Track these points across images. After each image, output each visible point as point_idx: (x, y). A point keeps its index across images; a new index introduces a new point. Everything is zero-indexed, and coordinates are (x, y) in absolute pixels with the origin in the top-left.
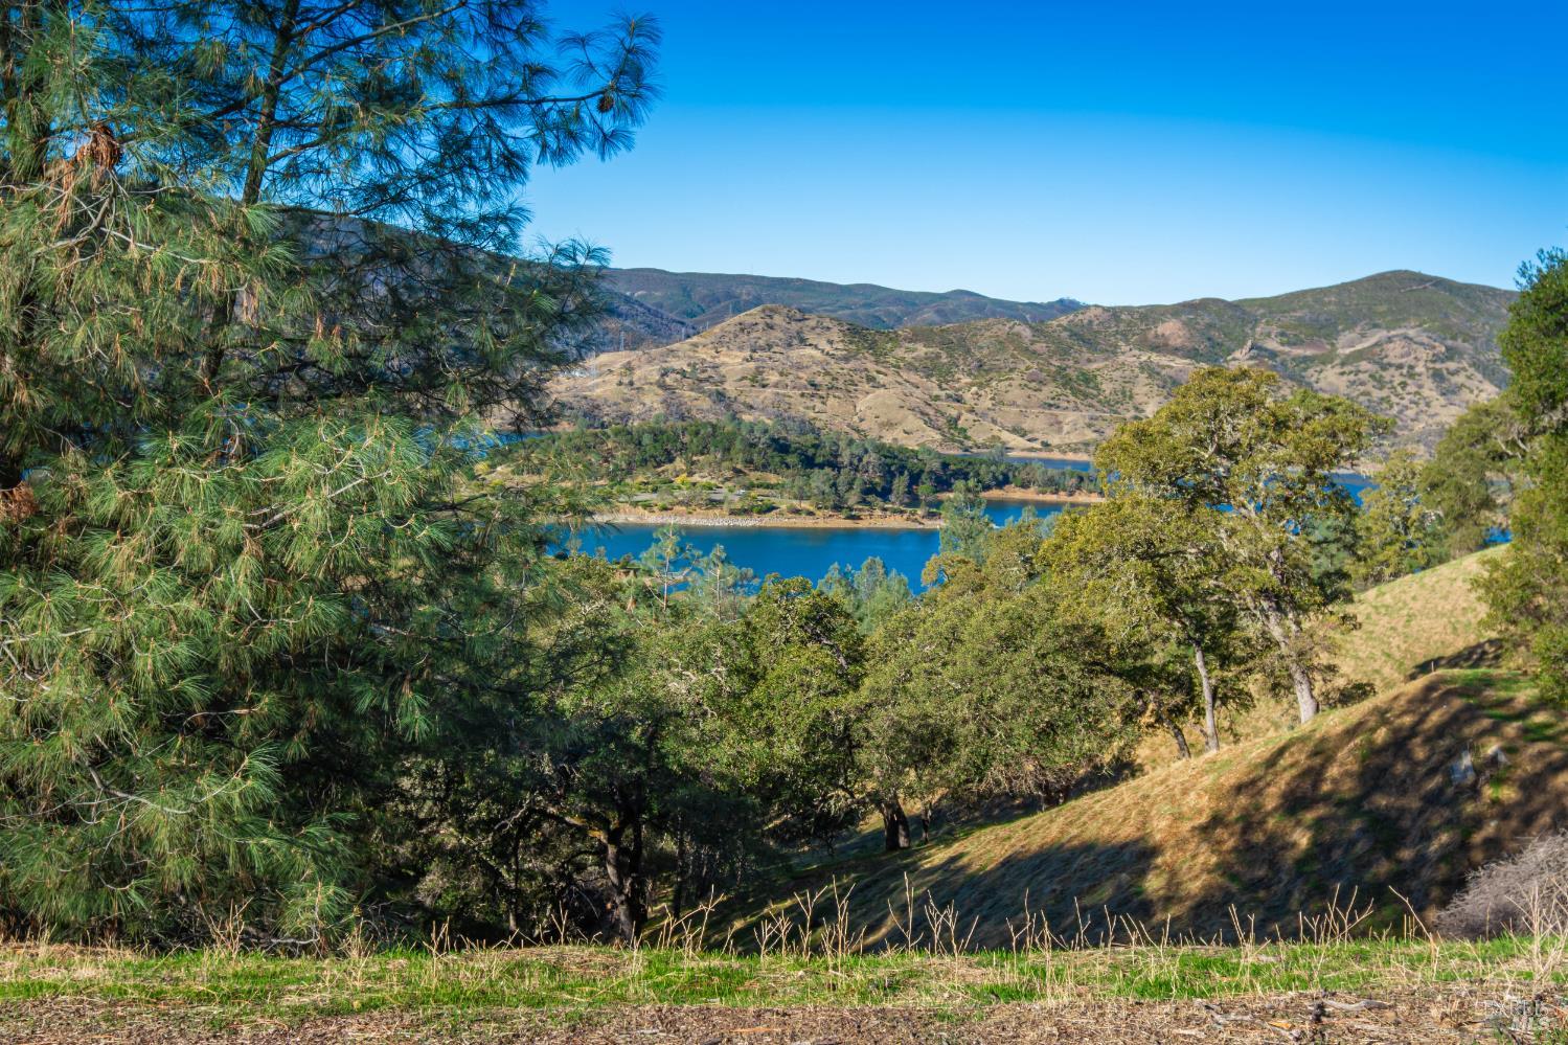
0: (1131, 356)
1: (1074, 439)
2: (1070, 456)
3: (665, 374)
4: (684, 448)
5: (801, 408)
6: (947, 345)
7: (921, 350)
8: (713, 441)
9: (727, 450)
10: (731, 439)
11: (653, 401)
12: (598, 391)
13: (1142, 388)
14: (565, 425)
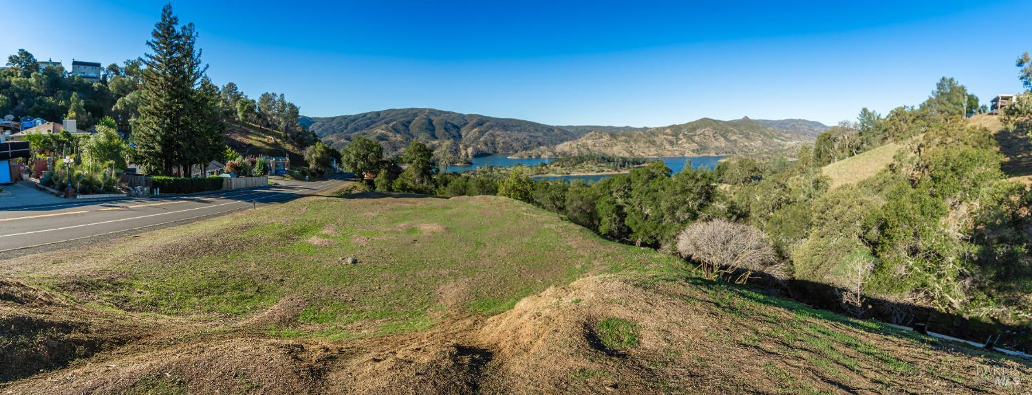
0: (661, 136)
1: (654, 154)
2: (653, 157)
3: (577, 145)
6: (628, 136)
8: (591, 157)
9: (594, 159)
10: (594, 157)
11: (576, 151)
12: (565, 150)
13: (665, 143)
14: (560, 157)
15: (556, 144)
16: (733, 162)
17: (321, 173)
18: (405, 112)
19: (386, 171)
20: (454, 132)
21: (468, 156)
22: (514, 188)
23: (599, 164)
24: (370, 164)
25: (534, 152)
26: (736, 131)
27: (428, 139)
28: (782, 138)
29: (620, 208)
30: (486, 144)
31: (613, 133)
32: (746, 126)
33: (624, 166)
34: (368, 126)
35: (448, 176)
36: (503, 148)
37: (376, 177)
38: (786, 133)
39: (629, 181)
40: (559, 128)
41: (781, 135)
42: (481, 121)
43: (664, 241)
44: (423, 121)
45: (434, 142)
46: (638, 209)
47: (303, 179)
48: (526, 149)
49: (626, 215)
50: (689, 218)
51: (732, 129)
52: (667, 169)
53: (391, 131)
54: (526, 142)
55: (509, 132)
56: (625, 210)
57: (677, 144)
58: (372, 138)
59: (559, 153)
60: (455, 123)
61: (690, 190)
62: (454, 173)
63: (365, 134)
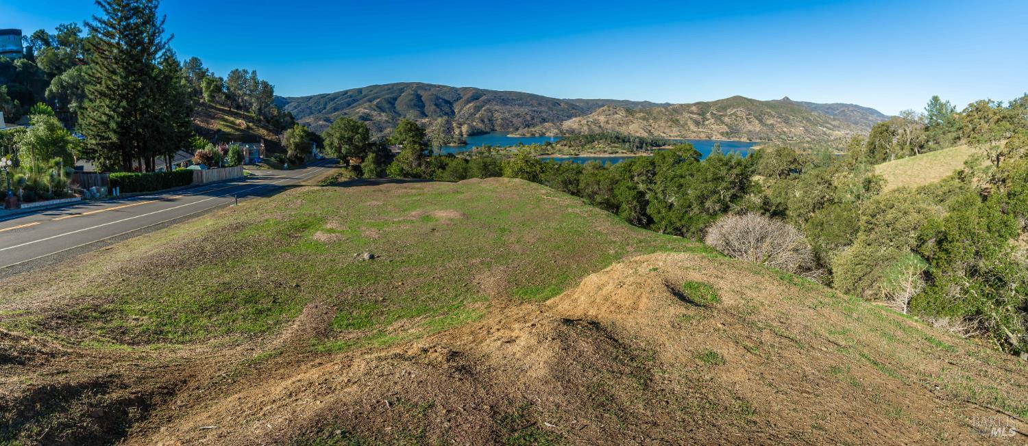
0: (686, 115)
1: (676, 134)
2: (676, 138)
3: (587, 122)
4: (597, 139)
5: (617, 129)
6: (647, 113)
7: (642, 114)
8: (603, 136)
9: (606, 139)
10: (607, 136)
11: (586, 128)
12: (574, 127)
13: (690, 123)
14: (567, 135)
15: (562, 121)
16: (769, 150)
17: (301, 159)
18: (390, 88)
19: (375, 155)
20: (447, 109)
21: (462, 135)
22: (521, 170)
23: (613, 145)
24: (357, 147)
25: (537, 129)
26: (773, 113)
27: (417, 117)
28: (829, 125)
29: (642, 194)
30: (483, 121)
31: (630, 108)
32: (786, 108)
33: (641, 148)
34: (349, 105)
35: (443, 158)
36: (502, 126)
37: (363, 161)
38: (834, 120)
39: (653, 163)
40: (567, 102)
41: (828, 123)
42: (477, 95)
43: (690, 234)
44: (411, 97)
45: (423, 121)
46: (660, 196)
47: (282, 169)
48: (529, 127)
49: (647, 202)
50: (720, 210)
51: (768, 110)
52: (695, 152)
53: (375, 110)
54: (528, 118)
55: (508, 107)
56: (647, 197)
57: (703, 125)
58: (355, 118)
59: (567, 130)
60: (446, 98)
61: (722, 179)
62: (449, 154)
63: (346, 114)
